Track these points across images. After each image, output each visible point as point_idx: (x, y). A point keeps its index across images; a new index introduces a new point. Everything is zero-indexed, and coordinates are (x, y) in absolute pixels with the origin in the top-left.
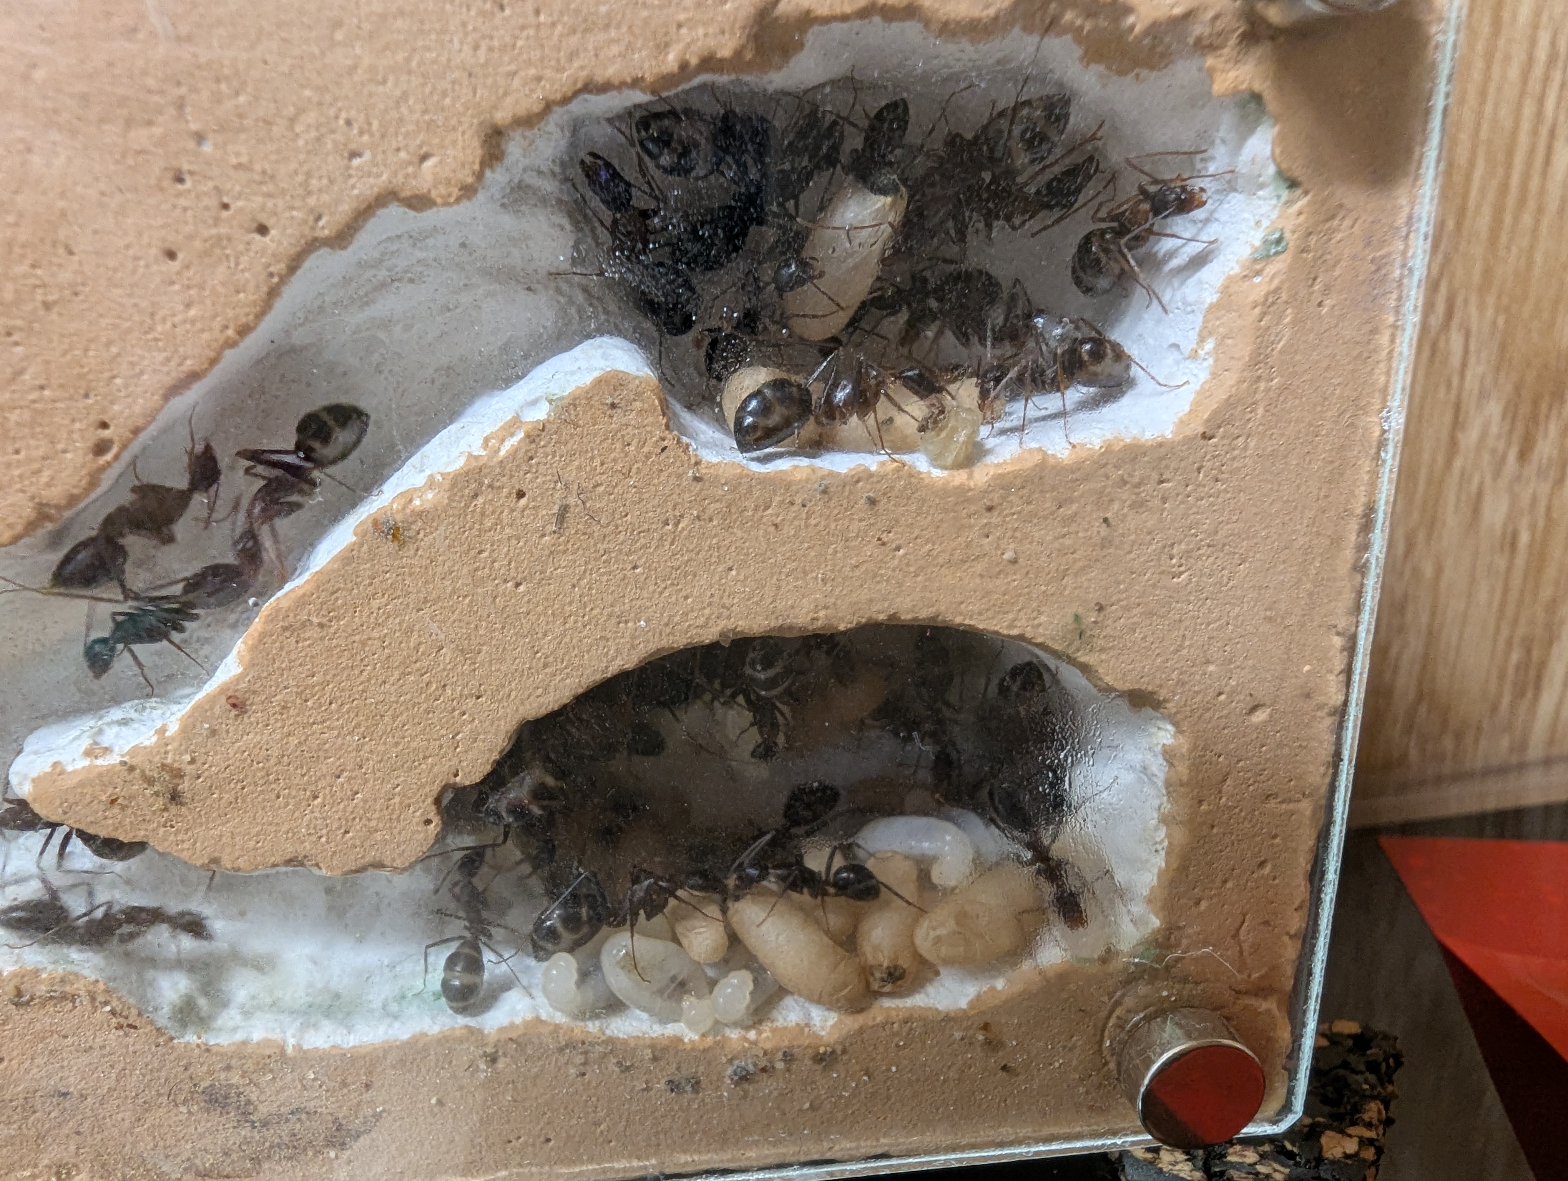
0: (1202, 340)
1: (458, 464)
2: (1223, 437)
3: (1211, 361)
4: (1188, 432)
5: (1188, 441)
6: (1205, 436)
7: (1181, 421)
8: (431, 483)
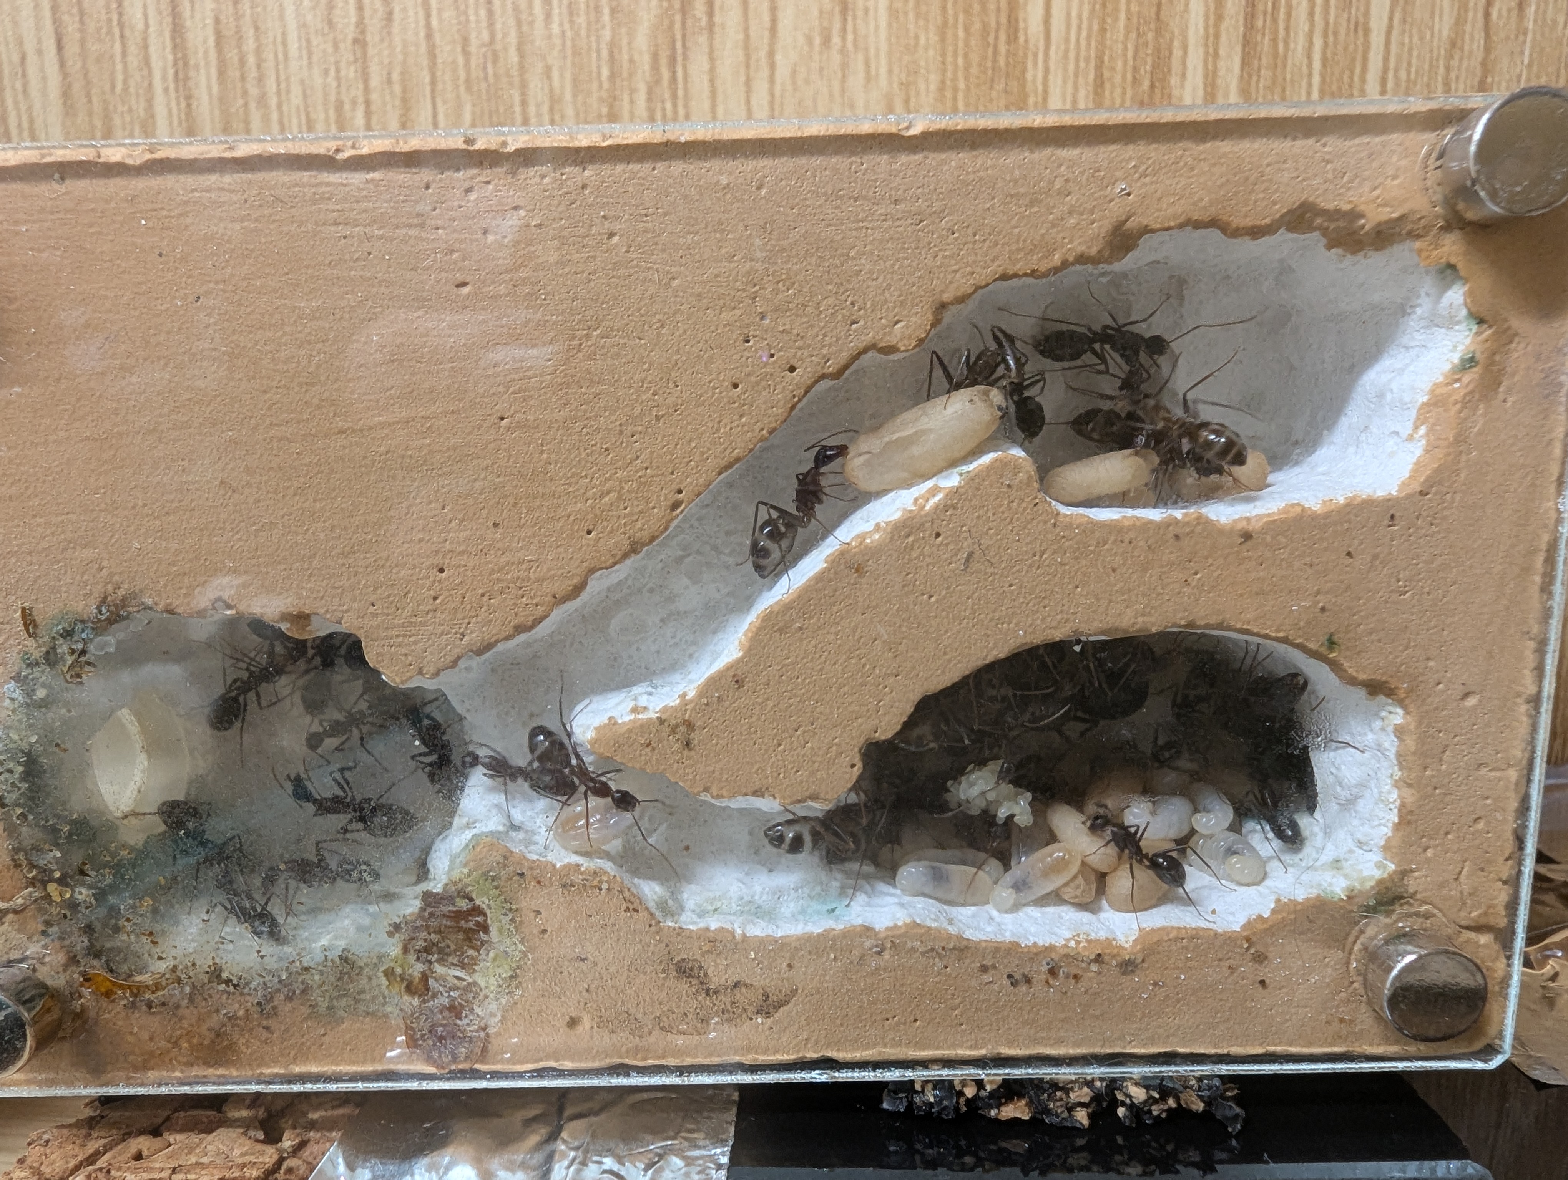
0: (1416, 428)
1: (897, 515)
2: (1436, 494)
3: (1424, 442)
4: (1409, 490)
5: (1408, 496)
6: (1422, 493)
7: (1403, 483)
8: (878, 527)
